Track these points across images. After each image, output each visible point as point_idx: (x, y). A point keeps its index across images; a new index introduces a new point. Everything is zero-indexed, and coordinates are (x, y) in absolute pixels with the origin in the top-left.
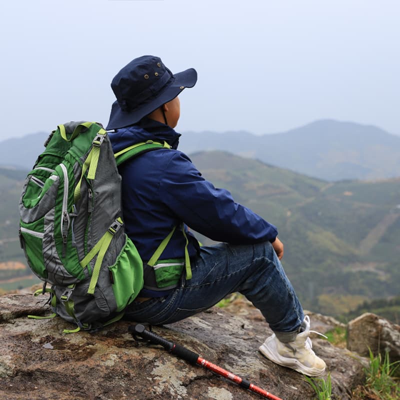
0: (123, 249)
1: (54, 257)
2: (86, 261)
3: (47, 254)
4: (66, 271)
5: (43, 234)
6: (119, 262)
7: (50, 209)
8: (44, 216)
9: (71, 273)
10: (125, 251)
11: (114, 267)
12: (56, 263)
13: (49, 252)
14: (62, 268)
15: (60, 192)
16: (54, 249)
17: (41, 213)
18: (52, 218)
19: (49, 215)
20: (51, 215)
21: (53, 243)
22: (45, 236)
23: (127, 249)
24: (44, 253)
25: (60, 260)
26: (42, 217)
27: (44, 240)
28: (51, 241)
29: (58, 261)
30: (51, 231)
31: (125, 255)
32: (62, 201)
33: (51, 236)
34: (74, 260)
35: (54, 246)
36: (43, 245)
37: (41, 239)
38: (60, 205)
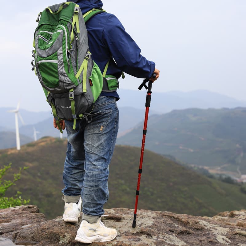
0: (93, 68)
1: (64, 73)
2: (78, 76)
3: (60, 71)
4: (70, 80)
5: (57, 61)
6: (93, 74)
7: (60, 48)
8: (57, 51)
9: (72, 82)
10: (94, 69)
11: (91, 77)
12: (65, 76)
13: (62, 70)
14: (68, 78)
15: (64, 38)
16: (64, 69)
17: (55, 50)
18: (61, 52)
19: (60, 51)
20: (61, 50)
21: (63, 66)
22: (59, 61)
23: (95, 68)
24: (59, 71)
25: (67, 74)
26: (56, 52)
27: (58, 64)
28: (62, 64)
29: (66, 75)
30: (62, 59)
31: (94, 71)
32: (65, 43)
33: (62, 61)
34: (73, 75)
35: (63, 67)
36: (58, 66)
37: (57, 64)
38: (65, 45)
